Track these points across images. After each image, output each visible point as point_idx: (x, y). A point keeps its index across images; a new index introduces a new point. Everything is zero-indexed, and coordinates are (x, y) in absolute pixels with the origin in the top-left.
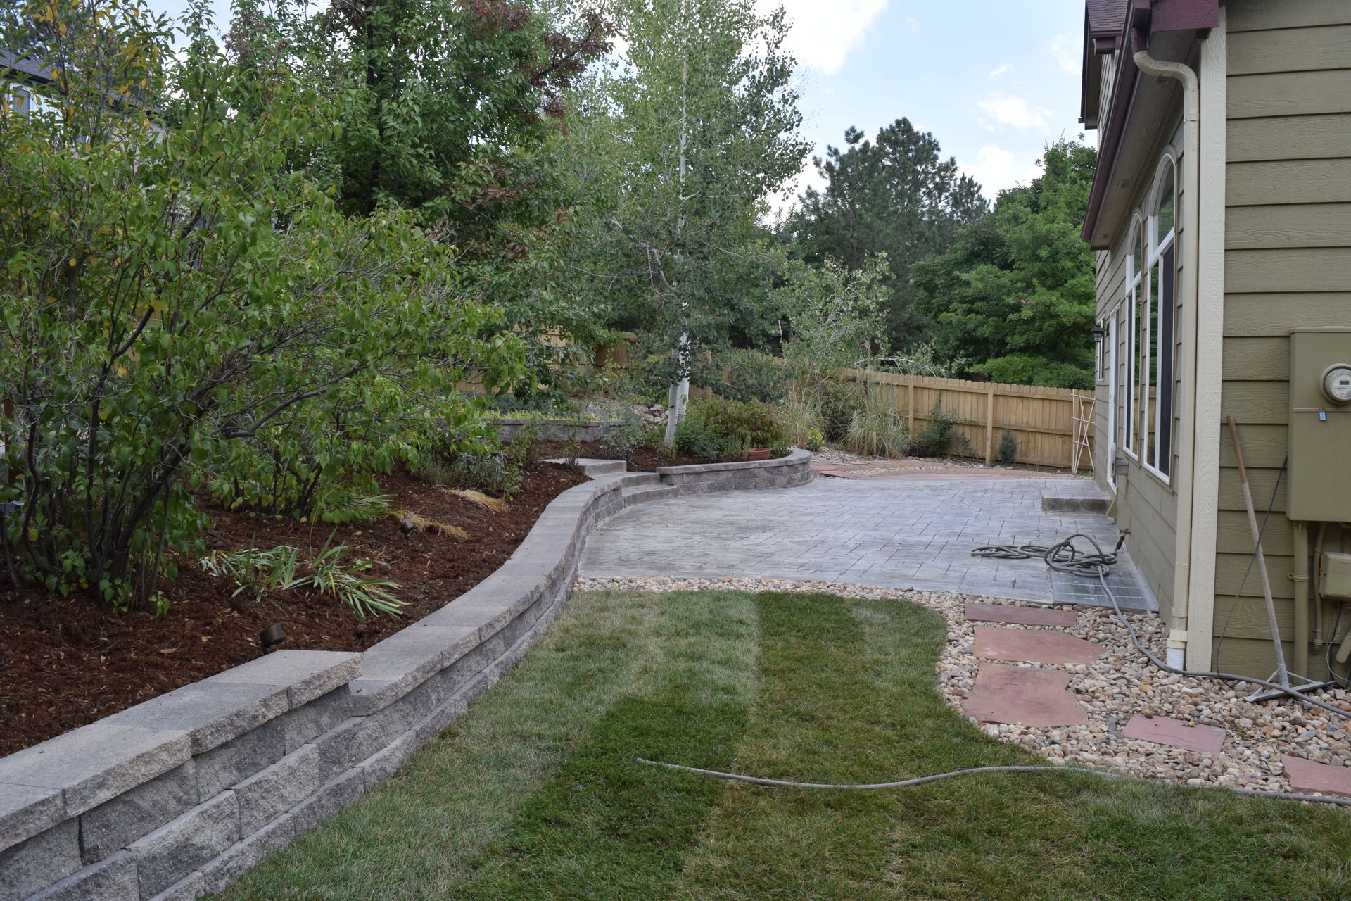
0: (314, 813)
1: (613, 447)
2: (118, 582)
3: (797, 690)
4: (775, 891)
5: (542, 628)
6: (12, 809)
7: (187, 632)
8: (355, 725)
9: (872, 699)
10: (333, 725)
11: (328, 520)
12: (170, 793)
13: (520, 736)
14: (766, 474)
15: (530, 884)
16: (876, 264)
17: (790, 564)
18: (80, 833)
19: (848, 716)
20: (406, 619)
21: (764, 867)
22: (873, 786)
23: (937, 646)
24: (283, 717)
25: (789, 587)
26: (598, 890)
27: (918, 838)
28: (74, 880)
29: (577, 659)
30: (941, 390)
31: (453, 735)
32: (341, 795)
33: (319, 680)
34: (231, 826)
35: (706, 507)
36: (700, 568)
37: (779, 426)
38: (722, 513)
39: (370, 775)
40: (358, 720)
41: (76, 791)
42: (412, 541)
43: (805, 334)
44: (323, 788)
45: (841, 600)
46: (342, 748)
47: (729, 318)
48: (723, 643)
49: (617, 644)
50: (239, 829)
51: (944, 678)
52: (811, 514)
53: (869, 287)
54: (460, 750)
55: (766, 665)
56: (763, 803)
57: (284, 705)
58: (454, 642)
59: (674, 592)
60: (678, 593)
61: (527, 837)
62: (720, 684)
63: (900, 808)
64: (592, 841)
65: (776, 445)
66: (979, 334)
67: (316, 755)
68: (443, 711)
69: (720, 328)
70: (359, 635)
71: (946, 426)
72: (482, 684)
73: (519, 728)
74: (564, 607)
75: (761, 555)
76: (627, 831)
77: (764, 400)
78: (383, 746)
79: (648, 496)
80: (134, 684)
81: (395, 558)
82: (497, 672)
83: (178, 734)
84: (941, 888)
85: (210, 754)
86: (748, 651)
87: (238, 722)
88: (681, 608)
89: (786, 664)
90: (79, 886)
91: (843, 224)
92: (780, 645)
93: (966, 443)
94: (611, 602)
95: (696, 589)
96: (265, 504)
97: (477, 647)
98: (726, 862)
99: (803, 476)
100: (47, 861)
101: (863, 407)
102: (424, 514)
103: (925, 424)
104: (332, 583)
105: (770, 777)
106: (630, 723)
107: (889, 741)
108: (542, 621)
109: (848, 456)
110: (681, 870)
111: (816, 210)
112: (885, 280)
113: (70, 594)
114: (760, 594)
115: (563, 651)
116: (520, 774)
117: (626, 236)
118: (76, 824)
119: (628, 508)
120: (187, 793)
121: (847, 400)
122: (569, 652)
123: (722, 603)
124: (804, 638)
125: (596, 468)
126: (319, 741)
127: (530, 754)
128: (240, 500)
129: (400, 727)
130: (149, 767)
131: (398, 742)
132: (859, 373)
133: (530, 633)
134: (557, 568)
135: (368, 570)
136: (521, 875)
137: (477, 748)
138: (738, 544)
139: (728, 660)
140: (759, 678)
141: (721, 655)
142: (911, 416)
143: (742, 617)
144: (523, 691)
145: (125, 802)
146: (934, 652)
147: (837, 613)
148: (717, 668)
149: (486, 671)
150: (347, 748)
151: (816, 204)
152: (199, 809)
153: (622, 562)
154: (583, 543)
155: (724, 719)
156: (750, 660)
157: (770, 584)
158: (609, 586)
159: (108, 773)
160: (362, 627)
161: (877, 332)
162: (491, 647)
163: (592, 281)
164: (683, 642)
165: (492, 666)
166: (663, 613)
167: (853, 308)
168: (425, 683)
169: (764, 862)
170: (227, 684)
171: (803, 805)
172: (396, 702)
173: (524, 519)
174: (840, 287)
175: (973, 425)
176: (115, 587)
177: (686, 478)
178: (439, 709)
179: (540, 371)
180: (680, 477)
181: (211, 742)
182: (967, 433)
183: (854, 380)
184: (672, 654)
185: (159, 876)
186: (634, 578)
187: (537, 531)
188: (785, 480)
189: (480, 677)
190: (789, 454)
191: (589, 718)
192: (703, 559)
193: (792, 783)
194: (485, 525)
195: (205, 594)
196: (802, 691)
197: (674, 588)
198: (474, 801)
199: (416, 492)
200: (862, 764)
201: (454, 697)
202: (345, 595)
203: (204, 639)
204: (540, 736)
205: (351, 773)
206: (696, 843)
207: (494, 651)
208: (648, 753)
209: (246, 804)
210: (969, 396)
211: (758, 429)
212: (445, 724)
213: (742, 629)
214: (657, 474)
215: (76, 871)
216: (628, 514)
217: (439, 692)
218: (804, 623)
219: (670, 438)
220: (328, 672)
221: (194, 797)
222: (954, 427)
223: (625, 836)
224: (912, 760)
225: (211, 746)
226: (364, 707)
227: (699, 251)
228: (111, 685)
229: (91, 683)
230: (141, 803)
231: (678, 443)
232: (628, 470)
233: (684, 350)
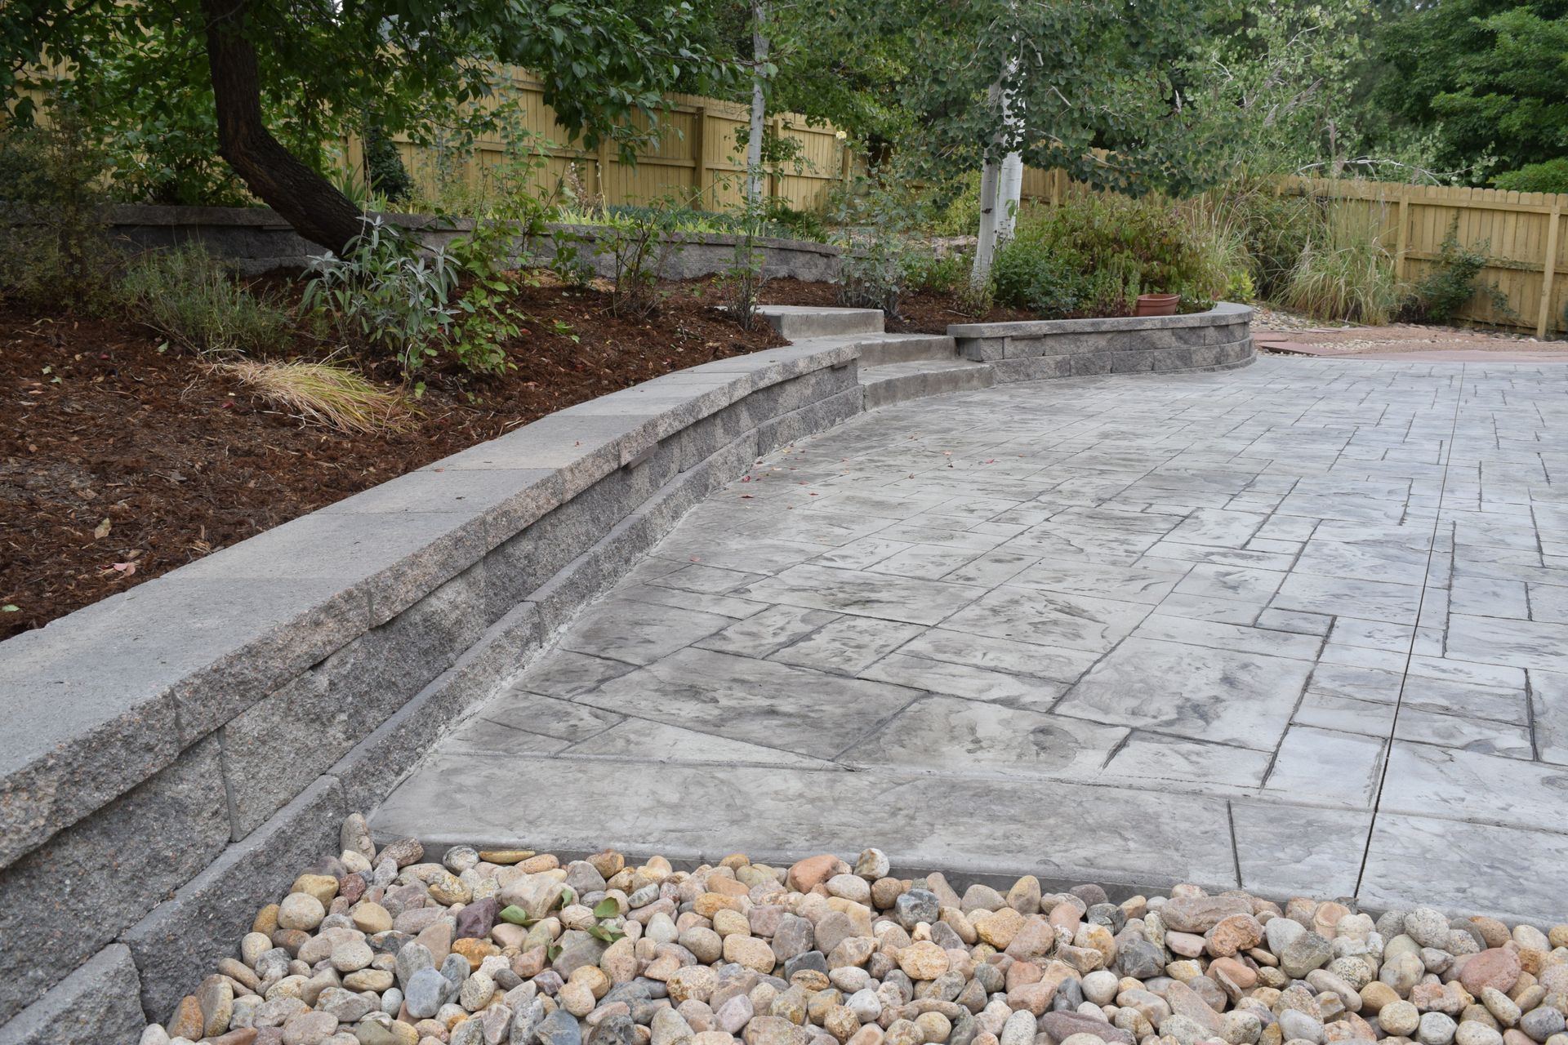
1: (859, 281)
14: (1174, 342)
30: (1459, 209)
35: (1053, 411)
37: (1194, 254)
38: (1094, 427)
65: (1186, 290)
66: (1502, 124)
71: (1470, 268)
79: (924, 385)
93: (1500, 300)
99: (1241, 349)
101: (1319, 239)
103: (1426, 267)
112: (1363, 26)
119: (873, 411)
121: (1291, 226)
125: (808, 321)
132: (1308, 181)
142: (1401, 252)
167: (1304, 71)
174: (1279, 41)
175: (1513, 269)
177: (1010, 348)
180: (997, 346)
182: (1505, 284)
183: (1302, 193)
188: (1210, 355)
190: (1209, 307)
210: (1512, 219)
211: (1152, 258)
214: (949, 338)
216: (863, 429)
219: (981, 273)
222: (1481, 275)
231: (995, 280)
232: (888, 330)
233: (1013, 85)
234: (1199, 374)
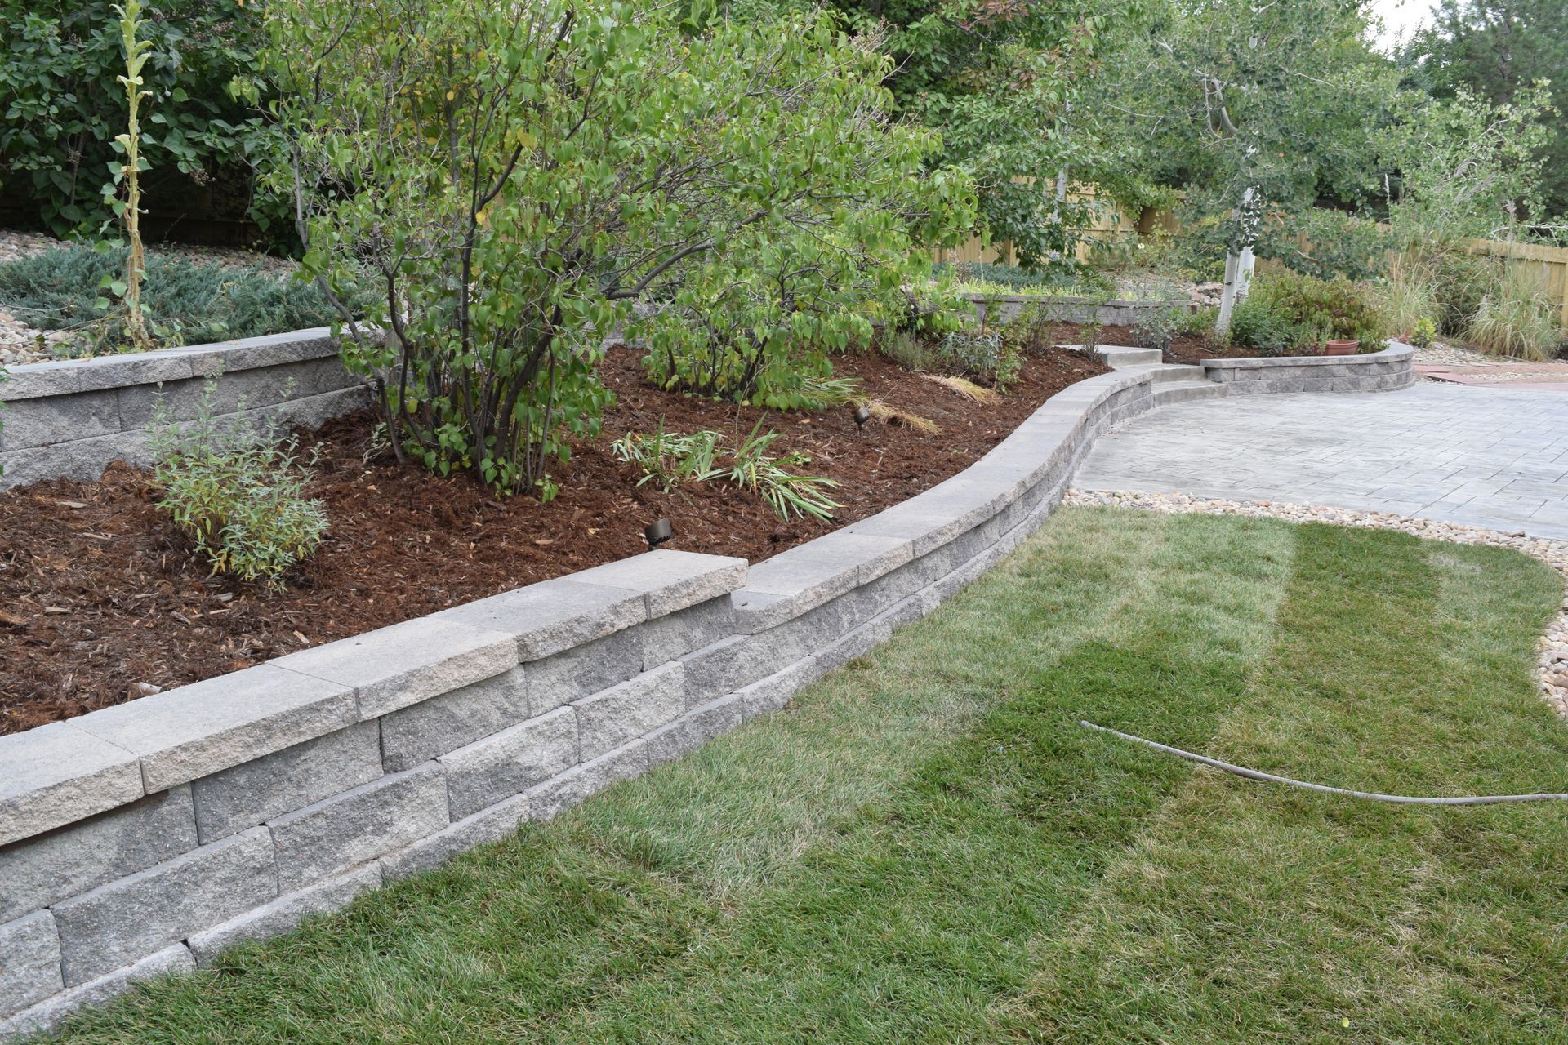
0: (675, 742)
1: (1147, 332)
2: (501, 461)
3: (1326, 654)
4: (1222, 924)
5: (1008, 547)
6: (296, 704)
7: (573, 523)
8: (734, 644)
9: (1431, 678)
10: (707, 642)
11: (774, 406)
12: (493, 703)
13: (944, 676)
14: (1347, 373)
15: (903, 864)
16: (1532, 96)
17: (1355, 489)
18: (381, 737)
19: (1389, 697)
20: (836, 522)
21: (1216, 888)
22: (1401, 798)
23: (1544, 614)
24: (640, 628)
25: (1346, 518)
26: (985, 885)
27: (1453, 883)
28: (371, 788)
29: (1043, 588)
31: (865, 666)
32: (712, 724)
33: (687, 588)
34: (567, 747)
35: (1261, 411)
36: (1231, 487)
37: (1372, 312)
38: (1279, 419)
39: (750, 704)
40: (739, 638)
41: (371, 691)
42: (867, 433)
43: (1423, 193)
44: (690, 713)
45: (1417, 541)
46: (714, 668)
47: (1310, 167)
48: (1238, 584)
49: (1098, 573)
50: (578, 751)
51: (1545, 660)
52: (1399, 427)
53: (1521, 129)
54: (867, 685)
55: (1290, 618)
56: (1239, 801)
57: (640, 614)
58: (877, 555)
59: (1189, 515)
60: (1194, 516)
61: (917, 802)
62: (1220, 636)
63: (1436, 835)
64: (996, 820)
65: (1366, 337)
67: (681, 675)
68: (856, 637)
69: (1299, 181)
70: (774, 539)
72: (915, 608)
73: (944, 665)
74: (1043, 521)
75: (1319, 475)
76: (1045, 814)
77: (1352, 277)
78: (771, 672)
79: (1186, 395)
80: (497, 575)
81: (841, 451)
82: (938, 595)
83: (503, 637)
84: (1471, 960)
85: (544, 662)
86: (1269, 598)
87: (578, 629)
88: (1194, 534)
89: (1318, 618)
90: (376, 796)
91: (1492, 44)
92: (1315, 593)
94: (1105, 521)
95: (1219, 512)
96: (702, 383)
97: (911, 563)
98: (1164, 874)
99: (1399, 378)
100: (342, 764)
101: (1497, 291)
102: (889, 402)
104: (754, 476)
105: (1258, 767)
106: (1086, 674)
107: (1441, 738)
108: (1010, 539)
109: (1468, 355)
110: (1101, 876)
111: (1454, 25)
112: (1545, 118)
113: (451, 473)
114: (1304, 525)
115: (1028, 576)
116: (934, 724)
117: (1176, 63)
118: (376, 727)
119: (1158, 408)
120: (514, 704)
121: (1474, 281)
122: (1034, 579)
123: (1249, 533)
124: (1351, 586)
125: (1121, 357)
126: (686, 659)
127: (949, 700)
128: (675, 378)
129: (797, 652)
130: (464, 672)
131: (792, 668)
132: (1496, 245)
133: (988, 552)
134: (1035, 475)
135: (806, 464)
136: (896, 851)
137: (889, 685)
138: (1292, 459)
139: (1239, 606)
140: (1276, 634)
141: (1230, 600)
143: (1270, 553)
144: (966, 622)
145: (436, 708)
146: (1539, 623)
147: (1405, 558)
148: (1222, 616)
149: (922, 593)
150: (723, 670)
151: (1454, 17)
152: (528, 723)
153: (1132, 474)
154: (1089, 446)
155: (1213, 683)
156: (1270, 610)
157: (1321, 513)
158: (1107, 501)
159: (411, 674)
160: (780, 530)
161: (1528, 191)
162: (931, 564)
163: (1132, 123)
164: (1184, 578)
165: (930, 588)
166: (1167, 540)
167: (1494, 157)
168: (833, 600)
169: (1218, 882)
170: (583, 585)
171: (1295, 810)
172: (791, 621)
173: (1016, 414)
174: (1478, 128)
176: (498, 468)
177: (1238, 374)
178: (851, 634)
179: (1051, 234)
180: (1231, 373)
181: (543, 650)
183: (1487, 254)
184: (1166, 592)
185: (474, 794)
186: (1140, 492)
187: (1025, 428)
188: (1374, 382)
189: (912, 599)
190: (1384, 348)
191: (1035, 663)
192: (1239, 476)
193: (1286, 780)
194: (964, 419)
195: (607, 481)
196: (1330, 657)
197: (1191, 509)
198: (864, 750)
199: (890, 377)
200: (1394, 766)
201: (873, 622)
202: (768, 491)
203: (592, 531)
204: (967, 678)
205: (727, 699)
206: (1130, 842)
207: (935, 569)
208: (1099, 715)
209: (587, 723)
211: (1343, 315)
212: (859, 652)
213: (1267, 568)
214: (1201, 367)
215: (376, 779)
216: (1155, 415)
217: (853, 614)
218: (1356, 568)
219: (1223, 325)
220: (699, 579)
221: (524, 711)
223: (1041, 819)
224: (1471, 769)
225: (544, 654)
226: (749, 624)
227: (1272, 79)
228: (473, 575)
229: (451, 571)
230: (456, 711)
231: (1233, 330)
232: (1164, 361)
233: (1248, 210)
234: (1365, 394)
